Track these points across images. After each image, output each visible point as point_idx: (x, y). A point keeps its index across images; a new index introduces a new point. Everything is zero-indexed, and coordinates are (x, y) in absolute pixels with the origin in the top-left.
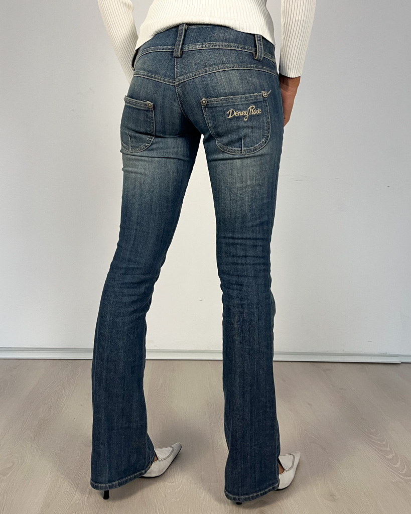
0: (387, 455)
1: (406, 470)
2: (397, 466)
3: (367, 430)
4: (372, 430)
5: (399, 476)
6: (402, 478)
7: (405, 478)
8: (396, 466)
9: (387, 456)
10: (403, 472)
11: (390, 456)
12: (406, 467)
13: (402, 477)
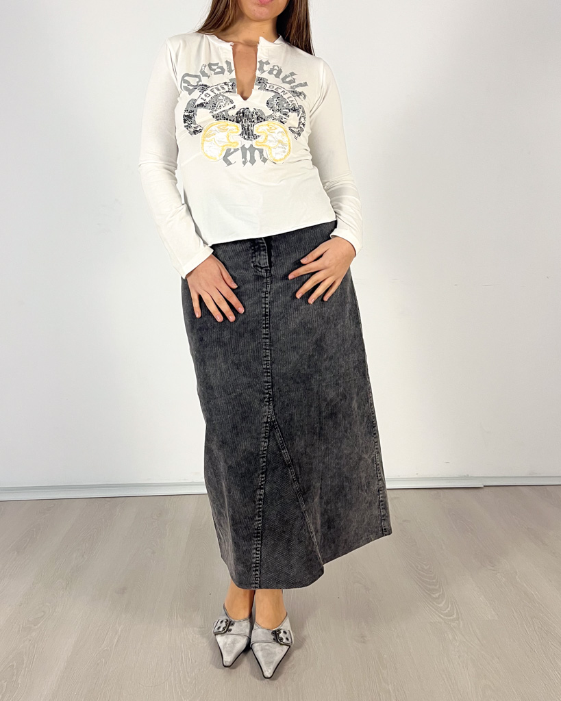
0: (434, 594)
1: (449, 609)
2: (441, 605)
3: (419, 567)
4: (425, 567)
5: (440, 616)
6: (441, 618)
8: (440, 606)
9: (434, 596)
11: (437, 595)
12: (450, 606)
13: (442, 616)
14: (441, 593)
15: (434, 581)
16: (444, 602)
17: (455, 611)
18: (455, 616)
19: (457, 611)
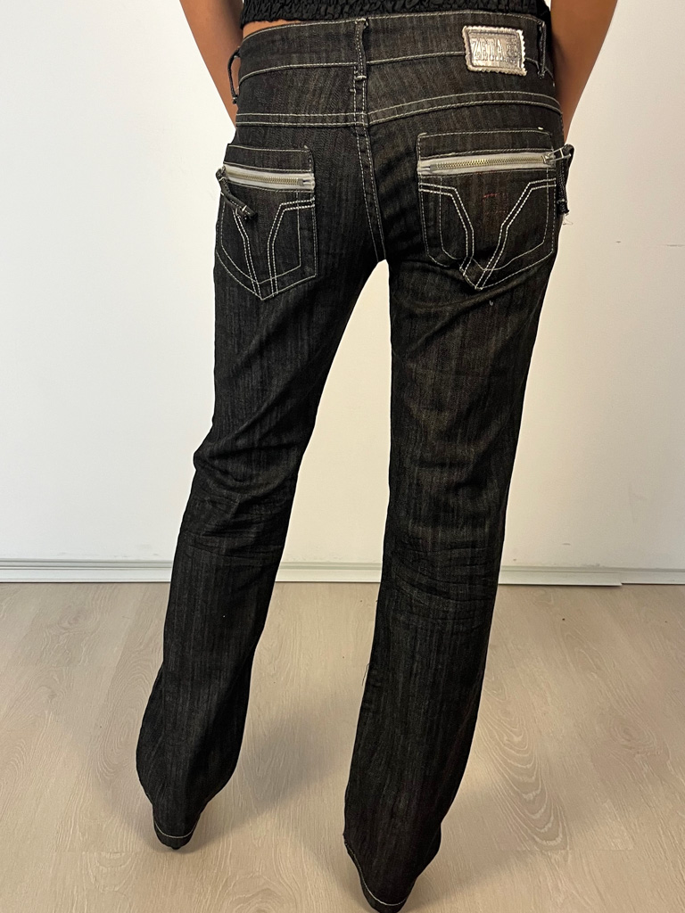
0: (526, 793)
1: (550, 825)
2: (538, 816)
3: (506, 738)
4: (516, 739)
5: (532, 839)
6: (536, 842)
7: (544, 843)
8: (534, 817)
9: (525, 796)
10: (543, 831)
11: (531, 796)
12: (552, 818)
13: (538, 839)
14: (538, 792)
16: (542, 811)
17: (561, 829)
18: (559, 840)
19: (563, 827)
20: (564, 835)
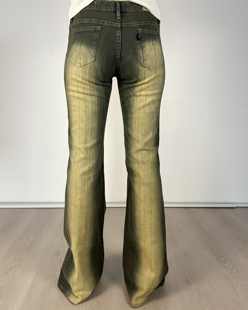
0: (221, 259)
3: (211, 245)
4: (214, 245)
5: (227, 271)
7: (231, 272)
8: (226, 265)
10: (230, 268)
14: (225, 259)
15: (220, 252)
16: (228, 263)
17: (235, 268)
18: (235, 270)
19: (236, 269)
20: (236, 270)
